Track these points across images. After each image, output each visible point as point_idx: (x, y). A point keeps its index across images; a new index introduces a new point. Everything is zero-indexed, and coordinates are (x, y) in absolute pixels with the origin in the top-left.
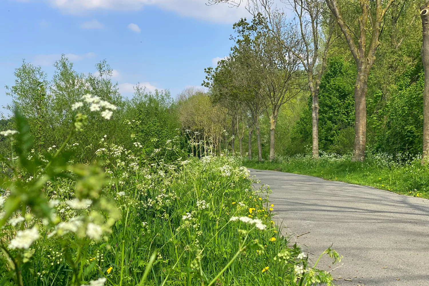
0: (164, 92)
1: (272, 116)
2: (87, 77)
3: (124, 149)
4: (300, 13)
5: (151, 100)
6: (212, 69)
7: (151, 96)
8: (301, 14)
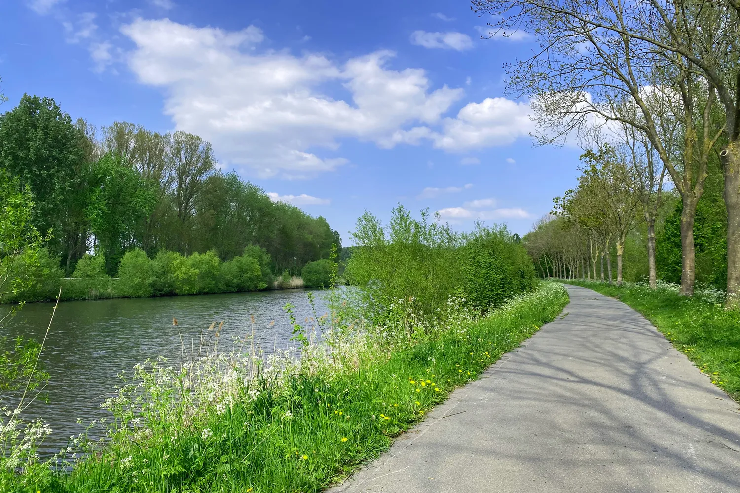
1: (619, 242)
4: (632, 146)
6: (560, 198)
8: (634, 147)
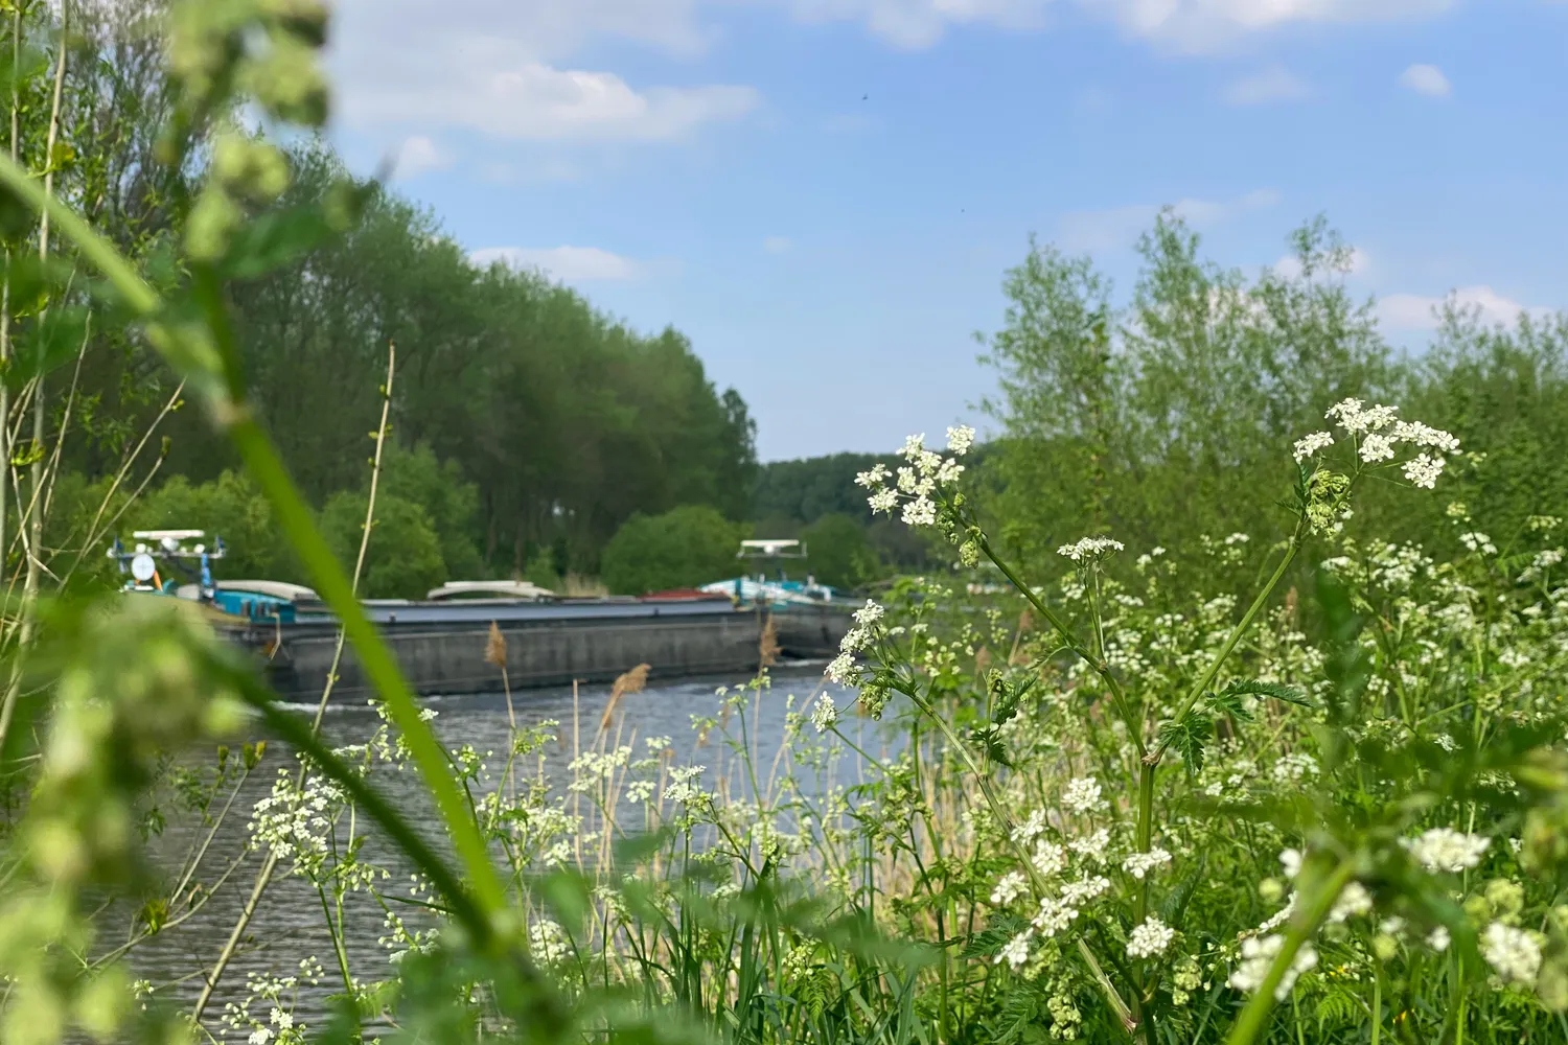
0: (1554, 323)
2: (1253, 280)
3: (1422, 557)
5: (1502, 355)
7: (1504, 341)
